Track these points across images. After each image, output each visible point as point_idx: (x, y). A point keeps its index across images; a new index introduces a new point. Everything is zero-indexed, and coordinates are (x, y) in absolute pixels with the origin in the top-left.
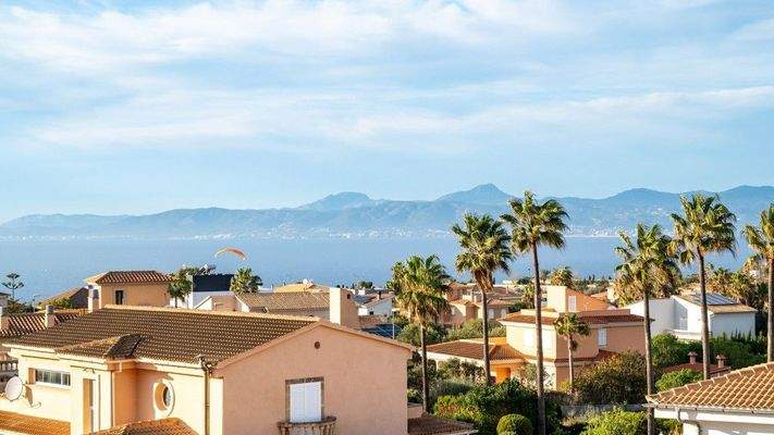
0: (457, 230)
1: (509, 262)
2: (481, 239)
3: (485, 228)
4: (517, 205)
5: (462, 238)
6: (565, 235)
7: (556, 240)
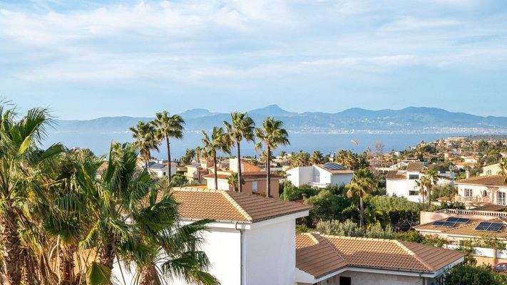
0: (132, 129)
1: (158, 146)
2: (144, 134)
3: (145, 129)
4: (160, 116)
5: (134, 133)
6: (183, 132)
7: (178, 135)
